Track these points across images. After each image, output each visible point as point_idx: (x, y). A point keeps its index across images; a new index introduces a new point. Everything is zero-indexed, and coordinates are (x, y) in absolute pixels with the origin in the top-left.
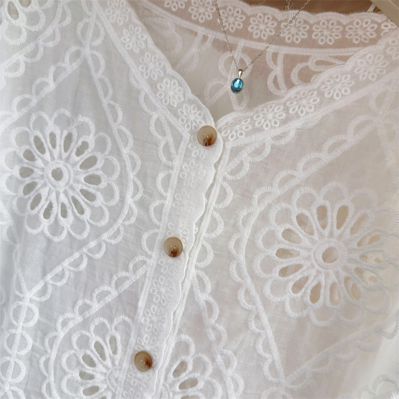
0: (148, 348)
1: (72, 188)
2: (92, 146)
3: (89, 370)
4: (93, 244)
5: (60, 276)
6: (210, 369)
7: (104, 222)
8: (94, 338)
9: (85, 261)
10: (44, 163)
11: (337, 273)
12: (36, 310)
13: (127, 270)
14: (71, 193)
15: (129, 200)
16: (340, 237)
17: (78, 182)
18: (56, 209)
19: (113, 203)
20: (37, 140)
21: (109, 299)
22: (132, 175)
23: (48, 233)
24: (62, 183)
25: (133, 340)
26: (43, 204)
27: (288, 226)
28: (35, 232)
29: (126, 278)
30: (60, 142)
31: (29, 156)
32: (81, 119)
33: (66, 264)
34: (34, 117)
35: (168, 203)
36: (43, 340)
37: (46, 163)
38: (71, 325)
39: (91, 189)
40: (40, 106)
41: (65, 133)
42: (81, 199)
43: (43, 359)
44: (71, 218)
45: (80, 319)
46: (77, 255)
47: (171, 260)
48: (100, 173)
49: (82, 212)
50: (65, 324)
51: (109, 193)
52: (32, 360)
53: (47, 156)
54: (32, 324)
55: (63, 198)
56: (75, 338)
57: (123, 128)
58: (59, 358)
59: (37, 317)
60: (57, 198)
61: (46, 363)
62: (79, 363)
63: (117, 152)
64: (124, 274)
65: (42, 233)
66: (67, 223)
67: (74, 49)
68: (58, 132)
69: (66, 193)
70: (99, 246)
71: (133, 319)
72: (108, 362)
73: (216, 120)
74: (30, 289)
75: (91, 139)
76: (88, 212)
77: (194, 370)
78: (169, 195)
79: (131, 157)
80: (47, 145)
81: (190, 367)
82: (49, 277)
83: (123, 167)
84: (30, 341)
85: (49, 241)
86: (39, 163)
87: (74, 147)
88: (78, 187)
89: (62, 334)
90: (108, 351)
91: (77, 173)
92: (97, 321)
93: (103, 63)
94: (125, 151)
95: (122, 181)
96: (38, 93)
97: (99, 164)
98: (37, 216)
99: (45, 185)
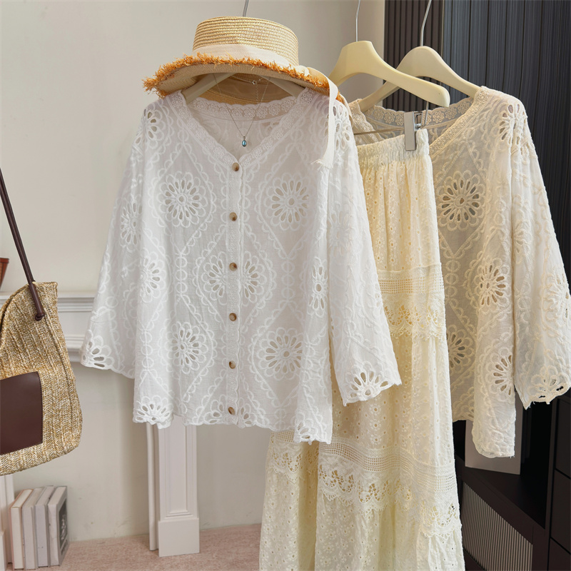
0: (234, 261)
1: (189, 204)
2: (193, 184)
3: (213, 278)
4: (202, 225)
5: (192, 242)
6: (258, 261)
7: (204, 215)
8: (212, 265)
9: (201, 233)
10: (175, 196)
11: (296, 208)
12: (186, 260)
13: (218, 232)
14: (188, 206)
15: (212, 202)
16: (293, 193)
17: (190, 200)
18: (184, 214)
19: (206, 205)
20: (170, 187)
21: (214, 246)
22: (211, 192)
23: (183, 225)
24: (184, 203)
25: (227, 260)
26: (178, 213)
27: (273, 195)
28: (177, 226)
29: (219, 235)
30: (180, 185)
31: (168, 194)
32: (187, 173)
33: (193, 236)
34: (167, 177)
35: (227, 199)
36: (191, 272)
37: (176, 195)
38: (201, 262)
39: (196, 202)
40: (169, 172)
41: (181, 181)
42: (193, 207)
43: (193, 280)
44: (191, 216)
45: (204, 258)
46: (196, 232)
47: (233, 222)
48: (198, 194)
49: (194, 212)
50: (198, 262)
51: (203, 202)
52: (189, 282)
53: (176, 192)
54: (185, 266)
55: (186, 209)
56: (204, 267)
57: (204, 173)
58: (199, 277)
59: (186, 263)
60: (183, 209)
61: (195, 281)
62: (209, 278)
63: (203, 184)
64: (217, 234)
65: (181, 225)
66: (189, 219)
67: (178, 144)
68: (178, 182)
69: (186, 206)
70: (205, 225)
71: (225, 251)
72: (220, 273)
73: (238, 160)
74: (181, 251)
75: (192, 181)
76: (197, 212)
77: (253, 263)
78: (227, 196)
79: (209, 184)
80: (175, 188)
81: (251, 263)
82: (188, 244)
83: (207, 189)
84: (186, 274)
85: (184, 228)
86: (173, 196)
87: (186, 186)
88: (191, 203)
89: (199, 267)
90: (219, 268)
91: (189, 197)
92: (211, 257)
93: (191, 147)
94: (206, 182)
95: (208, 195)
96: (167, 167)
97: (197, 191)
98: (177, 219)
99: (177, 205)
